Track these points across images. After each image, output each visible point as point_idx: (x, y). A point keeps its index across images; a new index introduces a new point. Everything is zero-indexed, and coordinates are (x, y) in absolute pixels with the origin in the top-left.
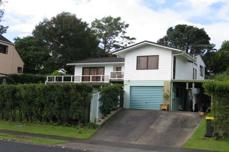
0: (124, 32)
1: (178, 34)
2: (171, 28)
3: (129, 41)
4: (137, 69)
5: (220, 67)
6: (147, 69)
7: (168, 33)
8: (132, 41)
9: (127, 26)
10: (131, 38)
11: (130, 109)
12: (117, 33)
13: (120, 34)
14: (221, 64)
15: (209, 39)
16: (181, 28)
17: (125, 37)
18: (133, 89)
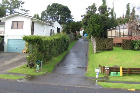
0: (22, 7)
1: (52, 9)
2: (49, 5)
3: (25, 12)
4: (12, 29)
5: (76, 29)
6: (17, 29)
7: (47, 8)
8: (27, 12)
9: (23, 3)
10: (26, 10)
11: (7, 52)
12: (18, 7)
13: (20, 8)
14: (76, 27)
15: (70, 12)
16: (55, 5)
17: (22, 10)
18: (9, 41)
